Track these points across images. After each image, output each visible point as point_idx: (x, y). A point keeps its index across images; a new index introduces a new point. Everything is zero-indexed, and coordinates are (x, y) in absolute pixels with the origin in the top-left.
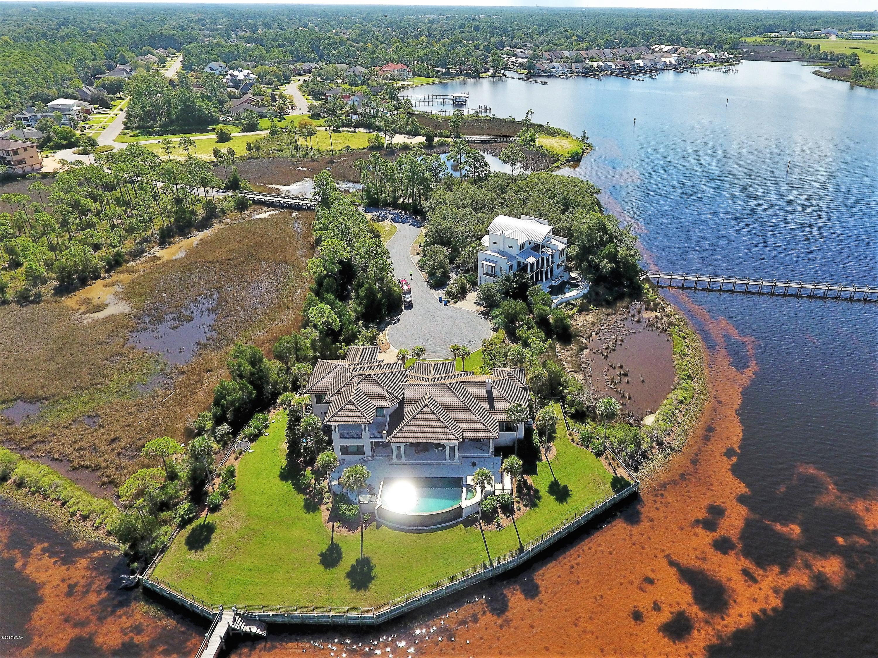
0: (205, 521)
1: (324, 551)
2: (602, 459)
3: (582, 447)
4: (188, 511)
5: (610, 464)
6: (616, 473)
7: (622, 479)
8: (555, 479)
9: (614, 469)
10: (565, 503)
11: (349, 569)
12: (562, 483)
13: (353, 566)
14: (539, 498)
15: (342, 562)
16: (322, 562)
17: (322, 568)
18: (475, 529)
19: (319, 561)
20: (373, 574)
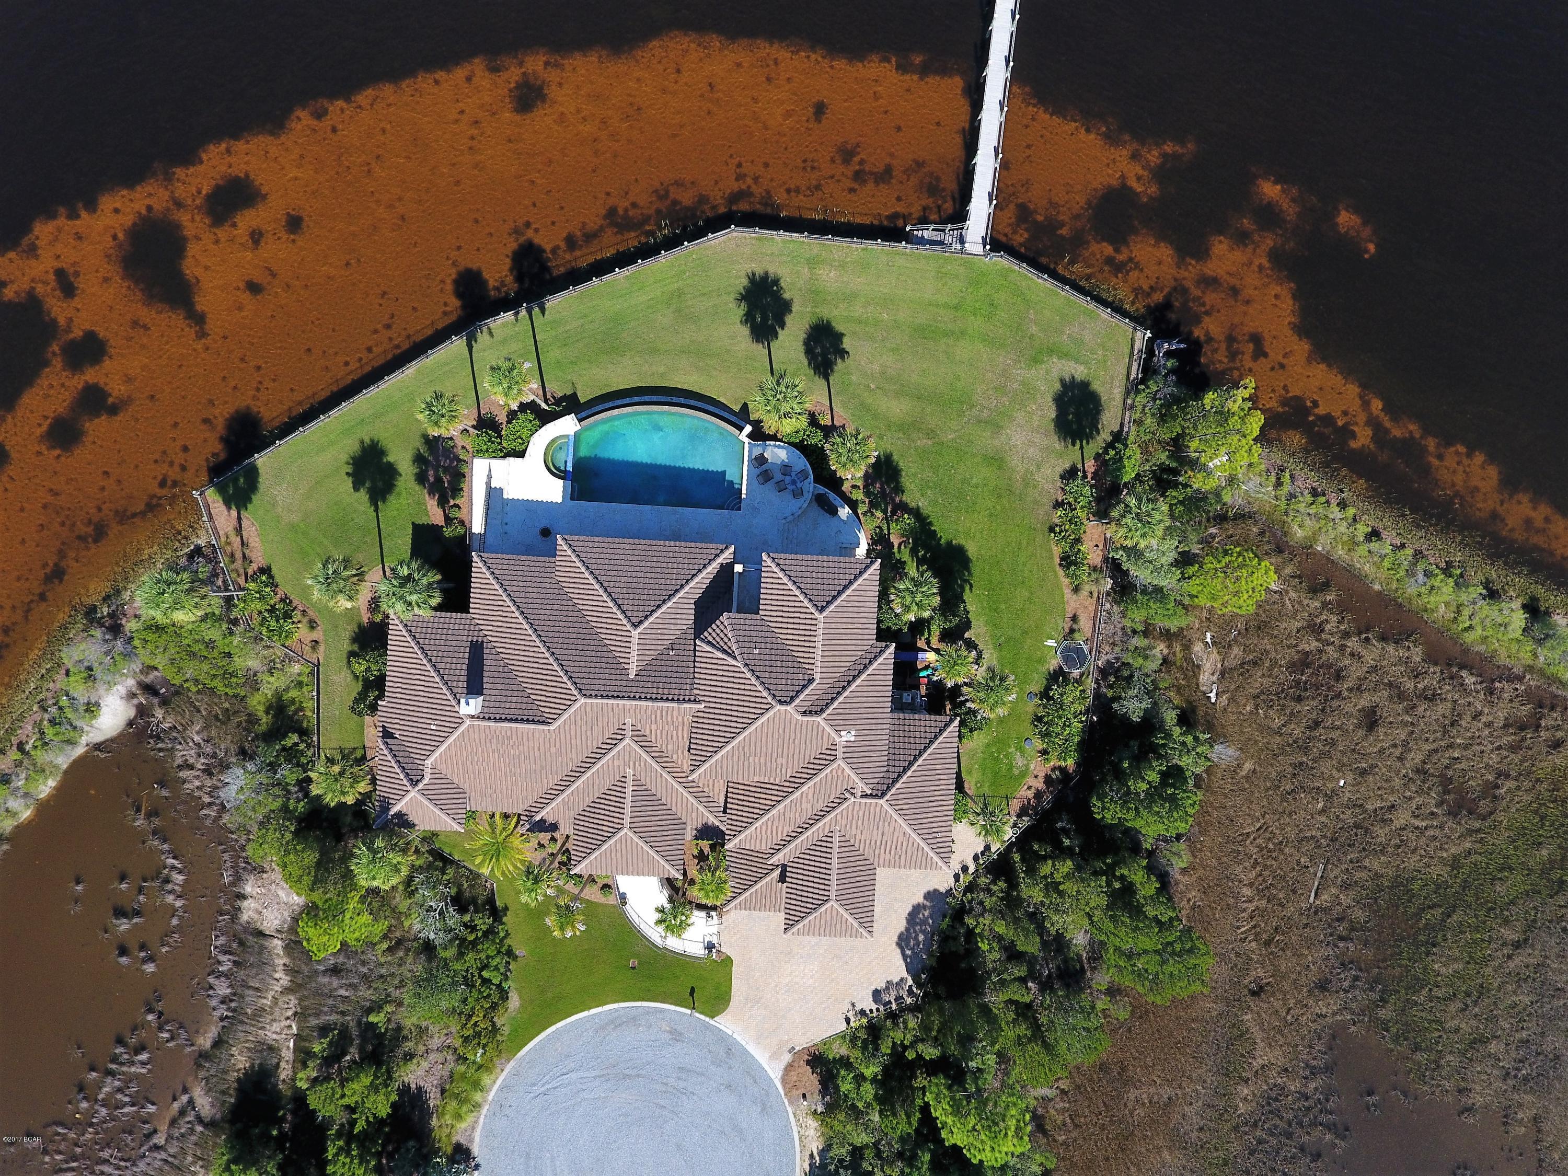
0: (1082, 448)
1: (839, 361)
2: (259, 559)
3: (295, 603)
4: (1121, 458)
5: (244, 545)
6: (239, 519)
7: (228, 503)
8: (376, 510)
9: (239, 530)
10: (367, 441)
11: (789, 319)
12: (363, 496)
13: (782, 326)
14: (419, 459)
15: (802, 336)
16: (839, 336)
17: (839, 327)
18: (557, 389)
19: (845, 340)
20: (743, 305)
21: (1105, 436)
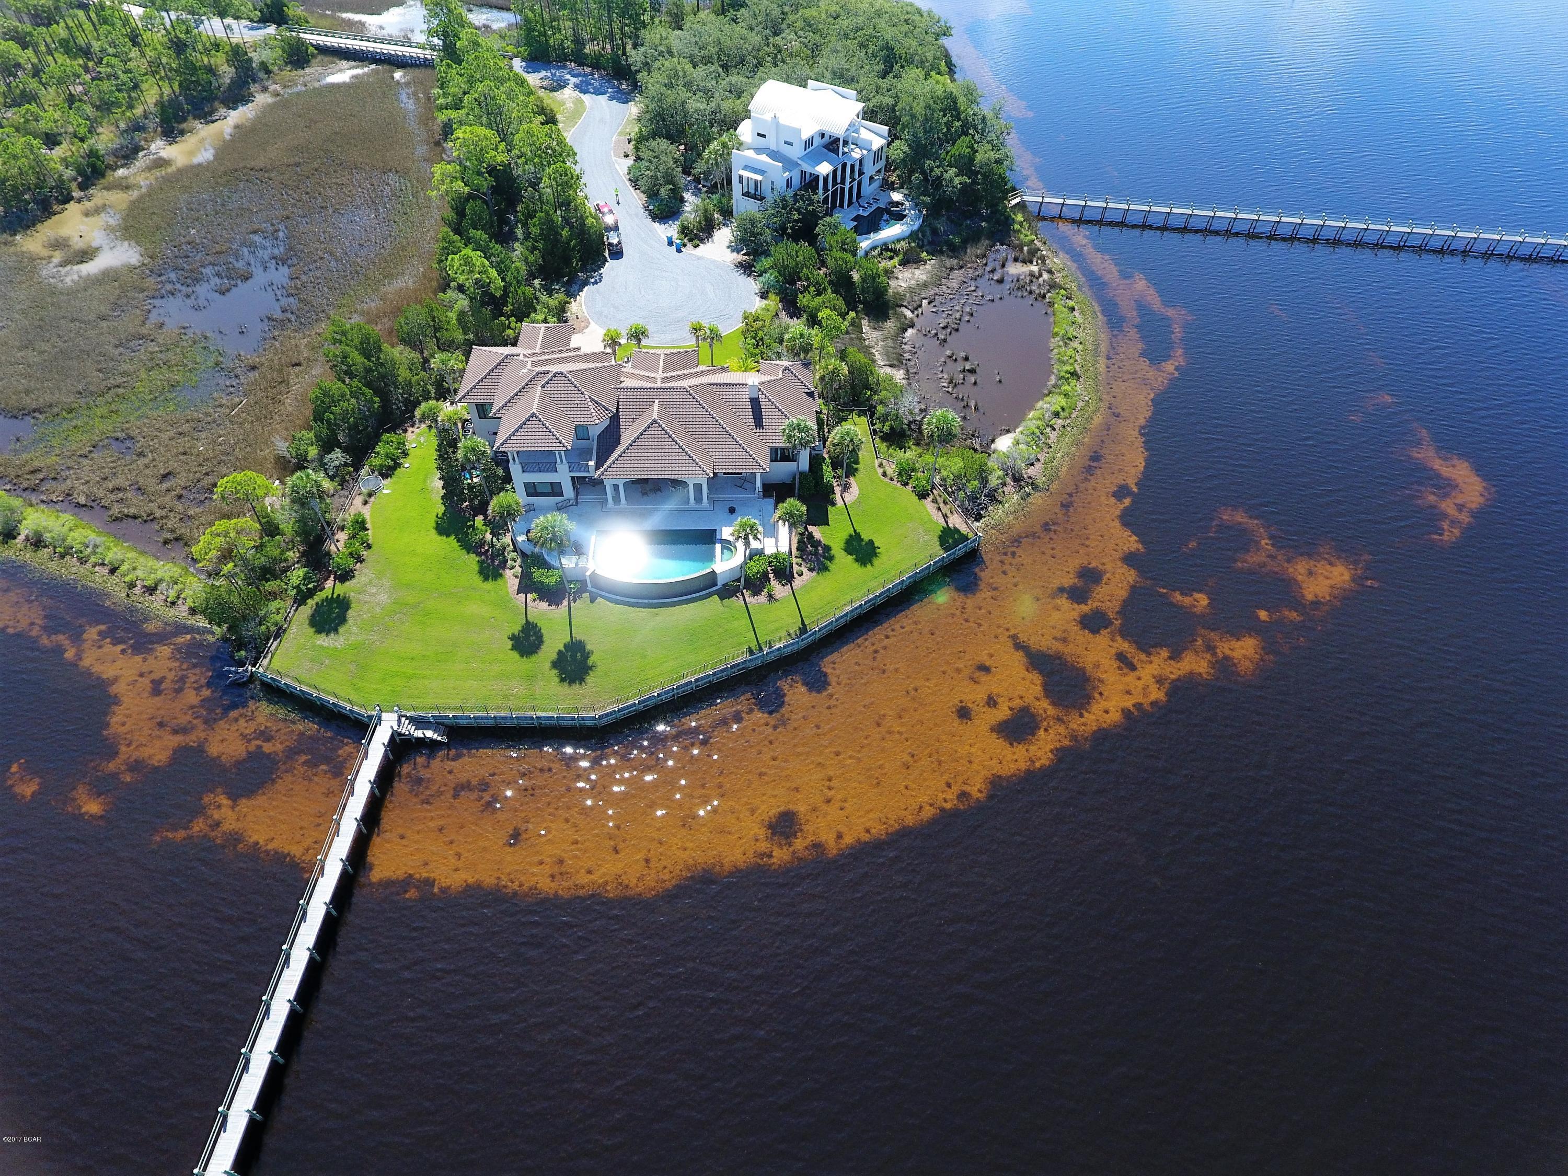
0: (333, 594)
1: (516, 633)
2: (928, 502)
3: (899, 484)
4: (304, 579)
5: (939, 509)
6: (947, 522)
7: (957, 530)
8: (855, 531)
9: (945, 517)
10: (869, 566)
11: (554, 656)
12: (866, 536)
13: (560, 652)
14: (831, 559)
15: (544, 647)
16: (514, 648)
17: (515, 655)
18: (736, 603)
19: (510, 647)
20: (590, 662)
21: (311, 602)
